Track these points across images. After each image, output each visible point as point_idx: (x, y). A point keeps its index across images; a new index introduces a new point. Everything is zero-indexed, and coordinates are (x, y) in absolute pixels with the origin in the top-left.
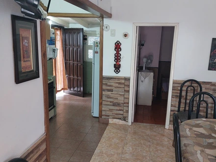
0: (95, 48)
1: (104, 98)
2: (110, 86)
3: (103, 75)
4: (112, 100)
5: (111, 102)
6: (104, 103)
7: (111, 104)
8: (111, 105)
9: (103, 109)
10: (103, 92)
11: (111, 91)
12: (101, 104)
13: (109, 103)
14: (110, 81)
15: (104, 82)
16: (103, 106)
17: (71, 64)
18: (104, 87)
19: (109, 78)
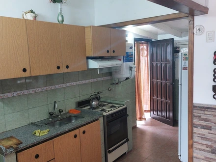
0: (183, 62)
1: (196, 139)
2: (206, 120)
3: (194, 102)
4: (209, 143)
5: (208, 146)
6: (195, 145)
7: (208, 149)
8: (208, 151)
9: (195, 155)
10: (195, 129)
11: (209, 128)
12: (191, 147)
13: (204, 148)
14: (206, 112)
15: (196, 112)
16: (194, 150)
17: (158, 83)
18: (196, 121)
19: (203, 108)
